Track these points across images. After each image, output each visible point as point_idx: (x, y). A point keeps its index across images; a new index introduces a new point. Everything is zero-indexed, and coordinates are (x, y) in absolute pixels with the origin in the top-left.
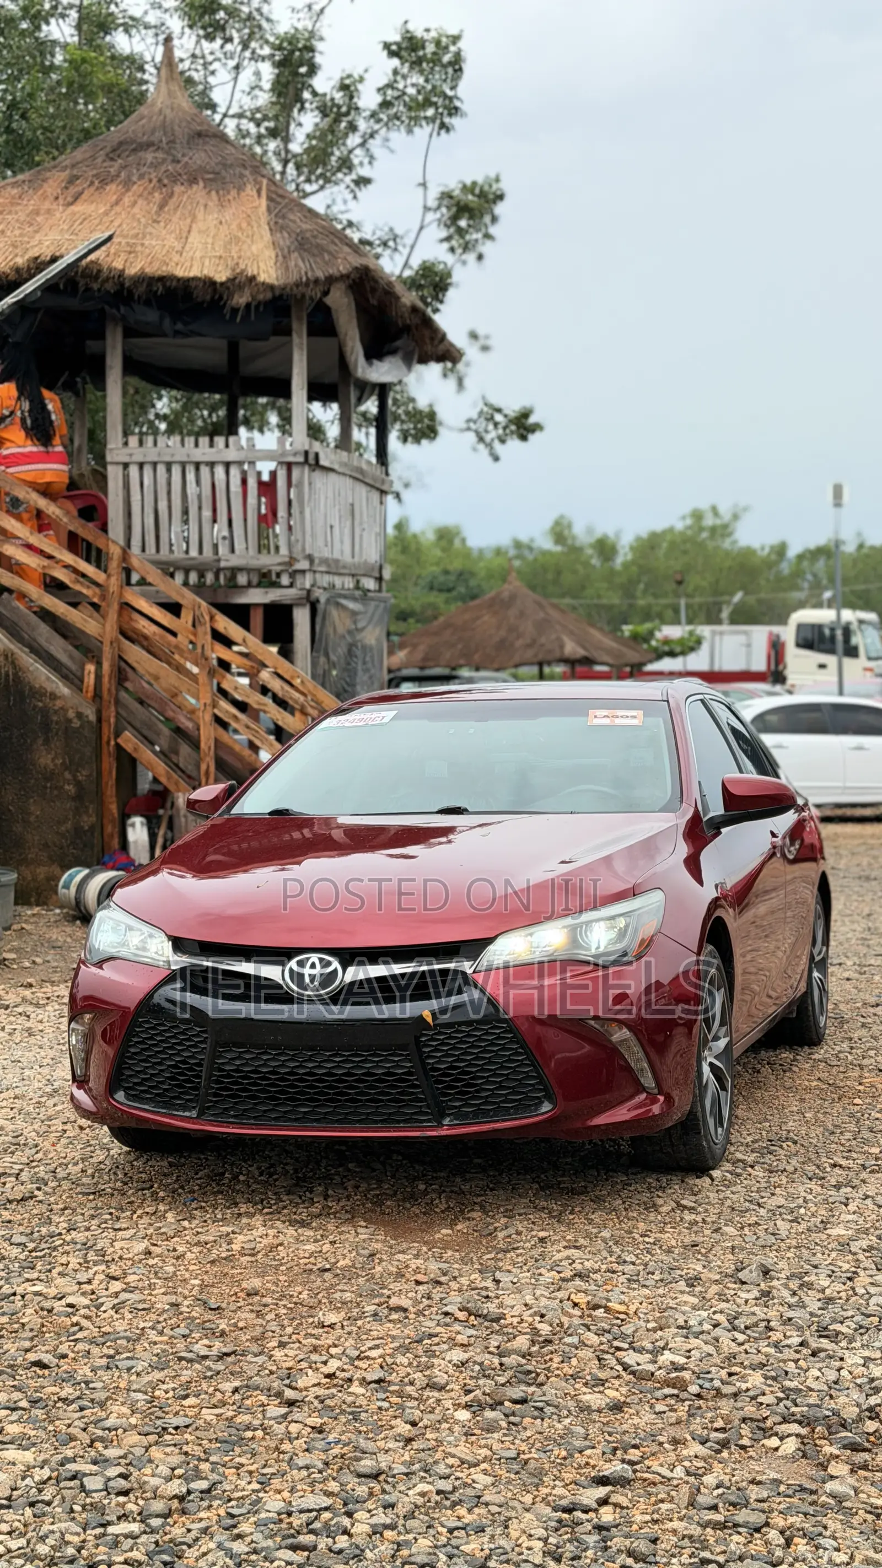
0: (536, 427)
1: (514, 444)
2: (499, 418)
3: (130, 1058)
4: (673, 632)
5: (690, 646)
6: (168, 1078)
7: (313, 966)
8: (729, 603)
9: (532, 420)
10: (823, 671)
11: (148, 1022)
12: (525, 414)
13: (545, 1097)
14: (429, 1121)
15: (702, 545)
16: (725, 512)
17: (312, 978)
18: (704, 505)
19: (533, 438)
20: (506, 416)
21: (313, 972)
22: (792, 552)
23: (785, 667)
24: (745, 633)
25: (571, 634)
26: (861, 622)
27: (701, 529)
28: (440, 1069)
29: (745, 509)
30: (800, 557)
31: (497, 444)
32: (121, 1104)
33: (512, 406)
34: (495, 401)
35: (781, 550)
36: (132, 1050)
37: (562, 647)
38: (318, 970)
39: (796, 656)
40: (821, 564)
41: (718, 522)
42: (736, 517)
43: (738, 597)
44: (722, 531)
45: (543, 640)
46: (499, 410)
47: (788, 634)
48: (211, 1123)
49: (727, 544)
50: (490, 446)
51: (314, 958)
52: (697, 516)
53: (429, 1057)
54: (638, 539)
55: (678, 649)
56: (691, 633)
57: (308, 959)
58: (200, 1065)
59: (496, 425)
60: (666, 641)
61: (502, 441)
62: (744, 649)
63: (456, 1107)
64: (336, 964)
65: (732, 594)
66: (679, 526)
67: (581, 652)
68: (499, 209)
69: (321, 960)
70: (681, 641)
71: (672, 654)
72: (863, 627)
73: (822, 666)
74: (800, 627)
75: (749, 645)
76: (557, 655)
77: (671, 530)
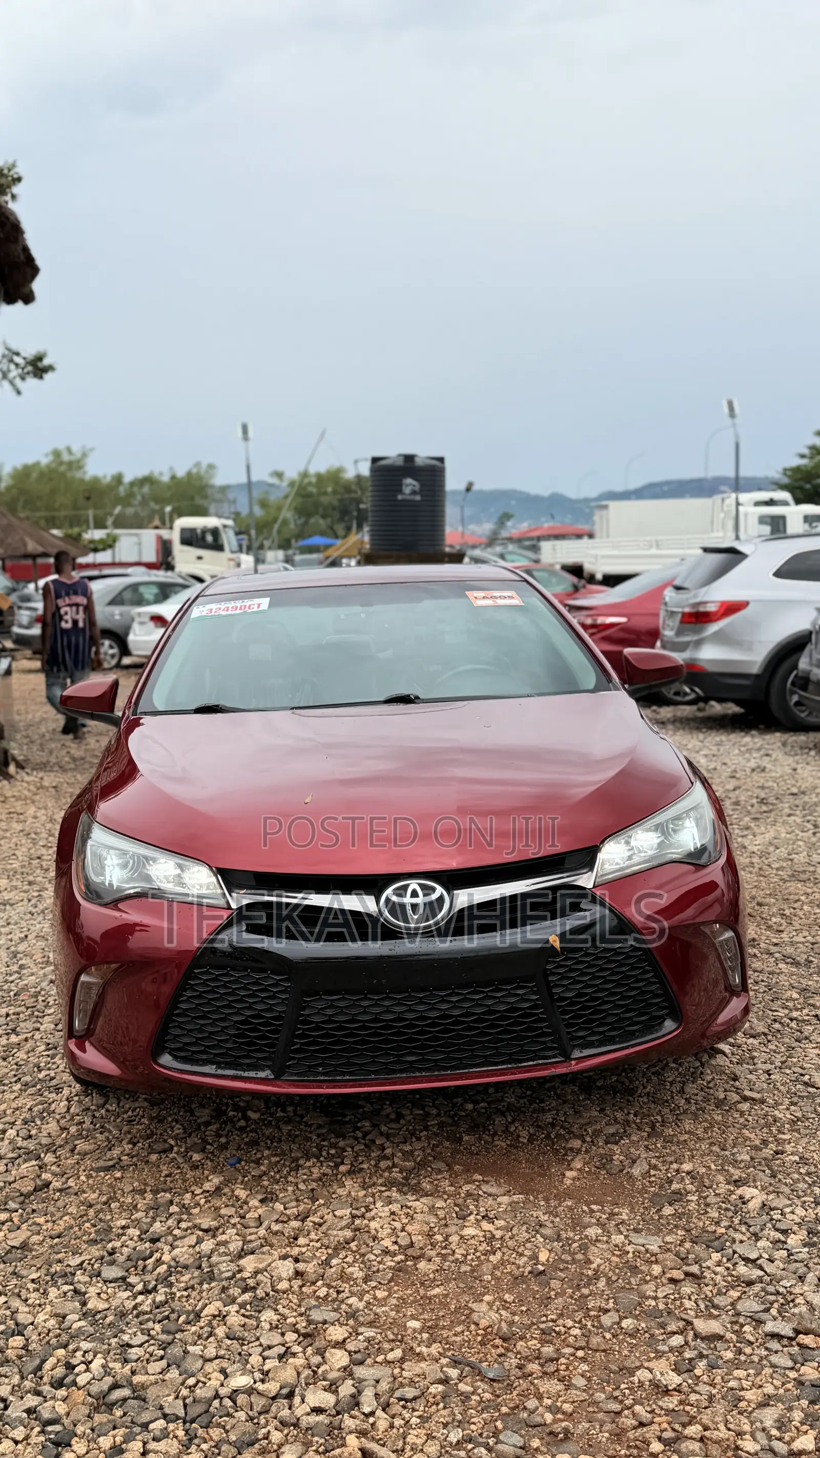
0: (50, 368)
1: (32, 381)
2: (17, 359)
3: (177, 1015)
4: (98, 534)
5: (108, 544)
6: (234, 1035)
7: (414, 894)
8: (111, 514)
9: (46, 362)
10: (200, 561)
11: (208, 973)
12: (40, 358)
13: (667, 1014)
14: (554, 1057)
15: (63, 474)
16: (76, 449)
17: (414, 907)
18: (61, 446)
19: (48, 377)
20: (24, 358)
21: (414, 900)
22: (127, 479)
23: (173, 558)
24: (137, 535)
25: (31, 536)
26: (225, 526)
27: (61, 463)
28: (567, 998)
29: (92, 449)
30: (132, 484)
31: (18, 381)
32: (170, 1069)
33: (29, 351)
34: (14, 347)
35: (118, 479)
36: (184, 1006)
37: (25, 545)
38: (420, 900)
39: (181, 551)
40: (146, 489)
41: (73, 458)
42: (85, 455)
43: (118, 510)
44: (77, 465)
45: (9, 540)
46: (18, 354)
47: (175, 536)
48: (293, 1083)
49: (78, 475)
50: (12, 383)
51: (414, 885)
52: (57, 454)
53: (556, 986)
54: (15, 470)
55: (101, 547)
56: (108, 535)
57: (408, 885)
58: (278, 1018)
59: (17, 365)
60: (92, 541)
61: (23, 379)
62: (136, 548)
63: (581, 1037)
64: (440, 890)
65: (114, 507)
66: (45, 461)
67: (40, 549)
68: (16, 189)
69: (423, 887)
70: (101, 541)
71: (96, 550)
72: (227, 529)
73: (200, 558)
74: (183, 531)
75: (140, 544)
76: (22, 551)
77: (37, 464)
